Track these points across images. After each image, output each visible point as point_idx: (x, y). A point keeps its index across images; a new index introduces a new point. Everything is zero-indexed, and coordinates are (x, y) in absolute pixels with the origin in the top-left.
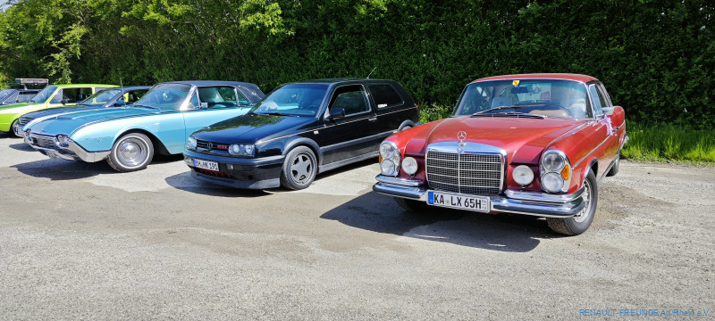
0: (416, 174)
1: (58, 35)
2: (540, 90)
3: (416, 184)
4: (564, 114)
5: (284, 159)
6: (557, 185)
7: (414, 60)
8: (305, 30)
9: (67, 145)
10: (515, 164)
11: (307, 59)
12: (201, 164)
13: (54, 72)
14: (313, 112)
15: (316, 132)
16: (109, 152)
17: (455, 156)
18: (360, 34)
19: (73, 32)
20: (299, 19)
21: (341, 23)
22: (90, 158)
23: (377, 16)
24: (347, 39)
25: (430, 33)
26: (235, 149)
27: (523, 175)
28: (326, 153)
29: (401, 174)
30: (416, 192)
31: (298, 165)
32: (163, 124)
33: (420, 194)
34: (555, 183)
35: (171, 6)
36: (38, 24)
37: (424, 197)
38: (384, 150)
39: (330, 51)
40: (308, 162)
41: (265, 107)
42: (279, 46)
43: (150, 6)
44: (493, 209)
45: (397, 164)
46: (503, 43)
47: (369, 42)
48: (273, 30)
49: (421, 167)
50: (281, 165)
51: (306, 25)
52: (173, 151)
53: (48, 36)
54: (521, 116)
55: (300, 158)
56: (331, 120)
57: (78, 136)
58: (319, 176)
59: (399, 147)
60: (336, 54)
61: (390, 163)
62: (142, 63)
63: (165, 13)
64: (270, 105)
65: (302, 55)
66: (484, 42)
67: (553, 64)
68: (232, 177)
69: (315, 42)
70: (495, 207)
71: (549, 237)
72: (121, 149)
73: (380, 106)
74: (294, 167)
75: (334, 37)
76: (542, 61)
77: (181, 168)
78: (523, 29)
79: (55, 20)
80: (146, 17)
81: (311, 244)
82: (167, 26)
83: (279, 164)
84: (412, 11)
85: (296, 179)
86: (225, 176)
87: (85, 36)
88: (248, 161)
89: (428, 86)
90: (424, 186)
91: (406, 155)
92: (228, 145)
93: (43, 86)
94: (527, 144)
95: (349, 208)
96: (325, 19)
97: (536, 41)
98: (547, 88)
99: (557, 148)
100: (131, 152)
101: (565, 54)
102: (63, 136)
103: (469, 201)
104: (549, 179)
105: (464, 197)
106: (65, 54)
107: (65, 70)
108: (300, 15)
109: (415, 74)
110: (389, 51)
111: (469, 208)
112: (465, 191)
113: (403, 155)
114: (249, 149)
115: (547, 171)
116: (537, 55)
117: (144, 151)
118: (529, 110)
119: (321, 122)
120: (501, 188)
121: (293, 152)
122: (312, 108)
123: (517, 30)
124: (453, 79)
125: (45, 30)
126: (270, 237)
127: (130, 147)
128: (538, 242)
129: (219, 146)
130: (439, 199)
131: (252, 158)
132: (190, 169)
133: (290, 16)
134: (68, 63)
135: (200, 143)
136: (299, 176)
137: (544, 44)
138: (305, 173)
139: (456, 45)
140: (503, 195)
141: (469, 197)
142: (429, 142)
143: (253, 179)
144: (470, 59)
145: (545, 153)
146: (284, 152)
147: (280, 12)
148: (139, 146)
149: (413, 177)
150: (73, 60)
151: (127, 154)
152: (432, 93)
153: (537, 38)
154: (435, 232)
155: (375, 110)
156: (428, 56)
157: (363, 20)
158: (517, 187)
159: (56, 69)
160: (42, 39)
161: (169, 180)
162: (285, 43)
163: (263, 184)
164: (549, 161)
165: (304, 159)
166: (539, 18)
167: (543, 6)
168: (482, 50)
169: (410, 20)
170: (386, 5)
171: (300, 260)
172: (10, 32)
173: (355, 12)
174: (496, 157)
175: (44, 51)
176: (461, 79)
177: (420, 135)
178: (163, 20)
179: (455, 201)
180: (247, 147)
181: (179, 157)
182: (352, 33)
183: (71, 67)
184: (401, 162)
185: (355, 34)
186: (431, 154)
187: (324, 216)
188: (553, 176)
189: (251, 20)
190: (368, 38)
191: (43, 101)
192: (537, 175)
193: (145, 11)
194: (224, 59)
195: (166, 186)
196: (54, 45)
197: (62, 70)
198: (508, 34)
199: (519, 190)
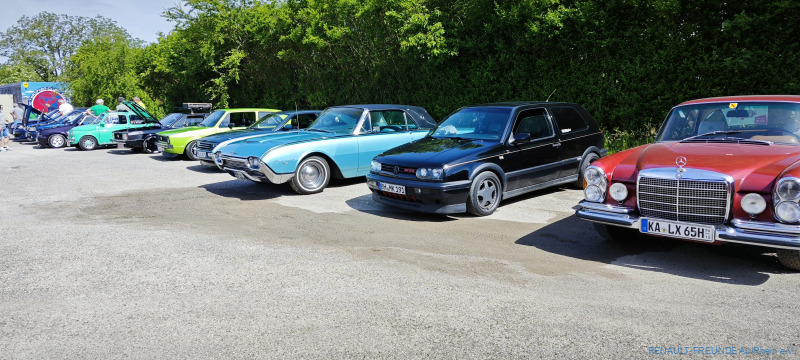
0: (625, 201)
1: (218, 61)
2: (753, 114)
3: (626, 211)
4: (793, 140)
5: (471, 184)
6: (794, 215)
7: (591, 80)
8: (468, 49)
9: (257, 167)
10: (743, 192)
11: (469, 81)
12: (386, 187)
13: (214, 96)
14: (497, 137)
15: (502, 158)
16: (293, 175)
17: (674, 182)
18: (530, 53)
19: (233, 57)
20: (462, 39)
21: (509, 42)
22: (277, 180)
23: (550, 33)
24: (515, 59)
25: (612, 50)
26: (423, 172)
27: (753, 203)
28: (511, 179)
29: (608, 199)
30: (627, 219)
31: (483, 190)
32: (339, 148)
33: (631, 221)
34: (791, 212)
35: (330, 29)
36: (202, 50)
37: (636, 224)
38: (589, 175)
39: (495, 71)
40: (493, 187)
41: (444, 131)
42: (438, 68)
43: (309, 30)
44: (718, 239)
45: (604, 190)
46: (702, 60)
47: (540, 62)
48: (435, 51)
49: (631, 193)
50: (469, 190)
51: (470, 44)
52: (347, 175)
53: (209, 61)
54: (742, 142)
55: (486, 183)
56: (515, 145)
57: (268, 158)
58: (503, 203)
59: (606, 172)
60: (502, 75)
61: (595, 189)
62: (296, 87)
63: (324, 36)
64: (449, 129)
65: (463, 76)
66: (678, 59)
67: (765, 84)
68: (418, 201)
69: (478, 62)
70: (720, 236)
71: (780, 272)
72: (303, 172)
73: (564, 131)
74: (480, 193)
75: (500, 57)
76: (751, 80)
77: (363, 190)
78: (727, 44)
79: (217, 45)
80: (305, 41)
81: (517, 267)
82: (325, 49)
83: (466, 189)
84: (592, 27)
85: (481, 205)
86: (412, 200)
87: (243, 61)
88: (437, 185)
89: (607, 109)
90: (635, 213)
91: (614, 181)
92: (416, 169)
93: (207, 111)
94: (755, 172)
95: (542, 235)
96: (491, 37)
97: (744, 58)
98: (763, 111)
99: (794, 176)
100: (311, 175)
101: (780, 71)
102: (254, 158)
103: (689, 229)
104: (785, 209)
105: (683, 226)
106: (224, 79)
107: (224, 95)
108: (465, 34)
109: (592, 97)
110: (562, 70)
111: (690, 236)
112: (683, 218)
113: (611, 182)
114: (436, 173)
115: (782, 200)
116: (744, 73)
117: (322, 174)
118: (750, 135)
119: (506, 146)
120: (726, 217)
121: (480, 177)
122: (495, 133)
123: (720, 44)
124: (638, 100)
125: (208, 55)
126: (472, 259)
127: (309, 170)
128: (768, 276)
129: (406, 170)
130: (654, 226)
131: (440, 182)
132: (371, 192)
133: (452, 36)
134: (226, 88)
135: (385, 167)
136: (484, 202)
137: (755, 60)
138: (490, 199)
139: (642, 63)
140: (730, 224)
141: (690, 225)
142: (639, 168)
143: (440, 203)
144: (660, 78)
145: (781, 181)
146: (471, 177)
147: (443, 31)
148: (318, 169)
149: (623, 203)
150: (231, 84)
151: (307, 177)
152: (613, 117)
153: (745, 53)
154: (645, 262)
155: (559, 135)
156: (609, 75)
157: (534, 38)
158: (745, 216)
159: (216, 93)
160: (204, 63)
161: (351, 203)
162: (446, 63)
163: (451, 208)
164: (785, 189)
165: (490, 185)
166: (747, 31)
167: (752, 17)
168: (676, 68)
169: (589, 37)
170: (562, 21)
171: (511, 280)
172: (172, 57)
173: (526, 30)
174: (722, 184)
175: (205, 75)
176: (648, 101)
177: (627, 161)
178: (321, 42)
179: (673, 229)
180: (435, 171)
181: (361, 180)
182: (521, 51)
183: (228, 92)
184: (608, 188)
185: (524, 53)
186: (643, 180)
187: (518, 242)
188: (790, 205)
189: (412, 40)
190: (539, 57)
191: (213, 124)
192: (770, 206)
193: (304, 34)
194: (380, 82)
195: (348, 209)
196: (215, 70)
197: (221, 95)
198: (709, 50)
199: (748, 219)
